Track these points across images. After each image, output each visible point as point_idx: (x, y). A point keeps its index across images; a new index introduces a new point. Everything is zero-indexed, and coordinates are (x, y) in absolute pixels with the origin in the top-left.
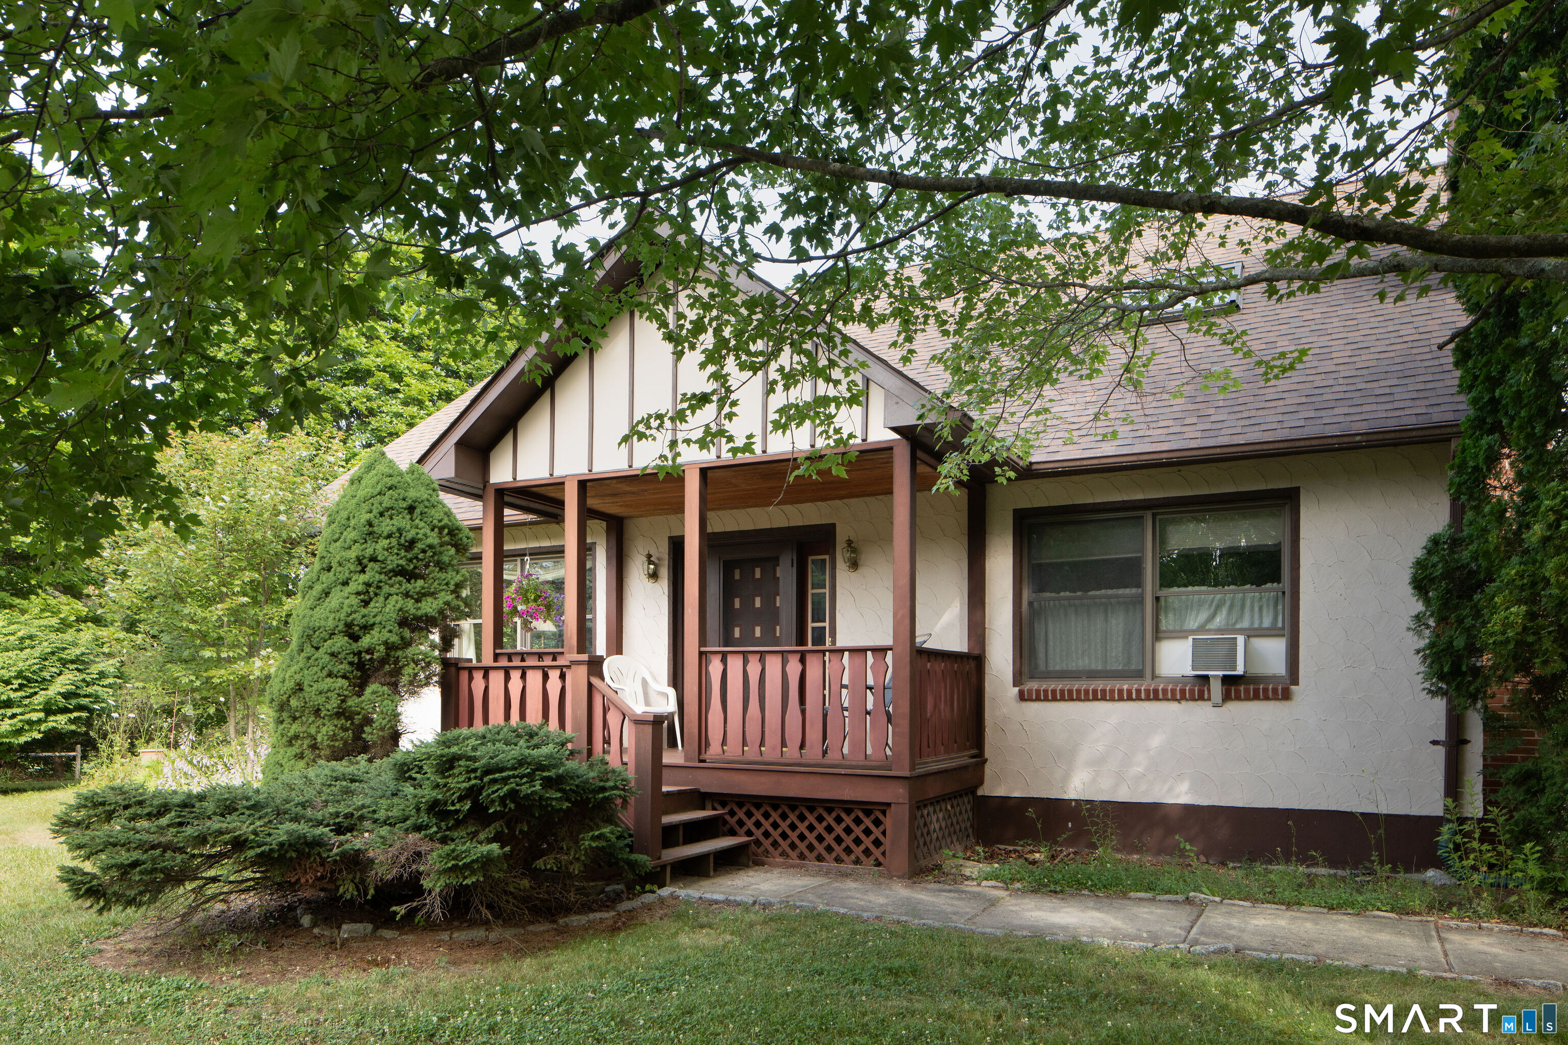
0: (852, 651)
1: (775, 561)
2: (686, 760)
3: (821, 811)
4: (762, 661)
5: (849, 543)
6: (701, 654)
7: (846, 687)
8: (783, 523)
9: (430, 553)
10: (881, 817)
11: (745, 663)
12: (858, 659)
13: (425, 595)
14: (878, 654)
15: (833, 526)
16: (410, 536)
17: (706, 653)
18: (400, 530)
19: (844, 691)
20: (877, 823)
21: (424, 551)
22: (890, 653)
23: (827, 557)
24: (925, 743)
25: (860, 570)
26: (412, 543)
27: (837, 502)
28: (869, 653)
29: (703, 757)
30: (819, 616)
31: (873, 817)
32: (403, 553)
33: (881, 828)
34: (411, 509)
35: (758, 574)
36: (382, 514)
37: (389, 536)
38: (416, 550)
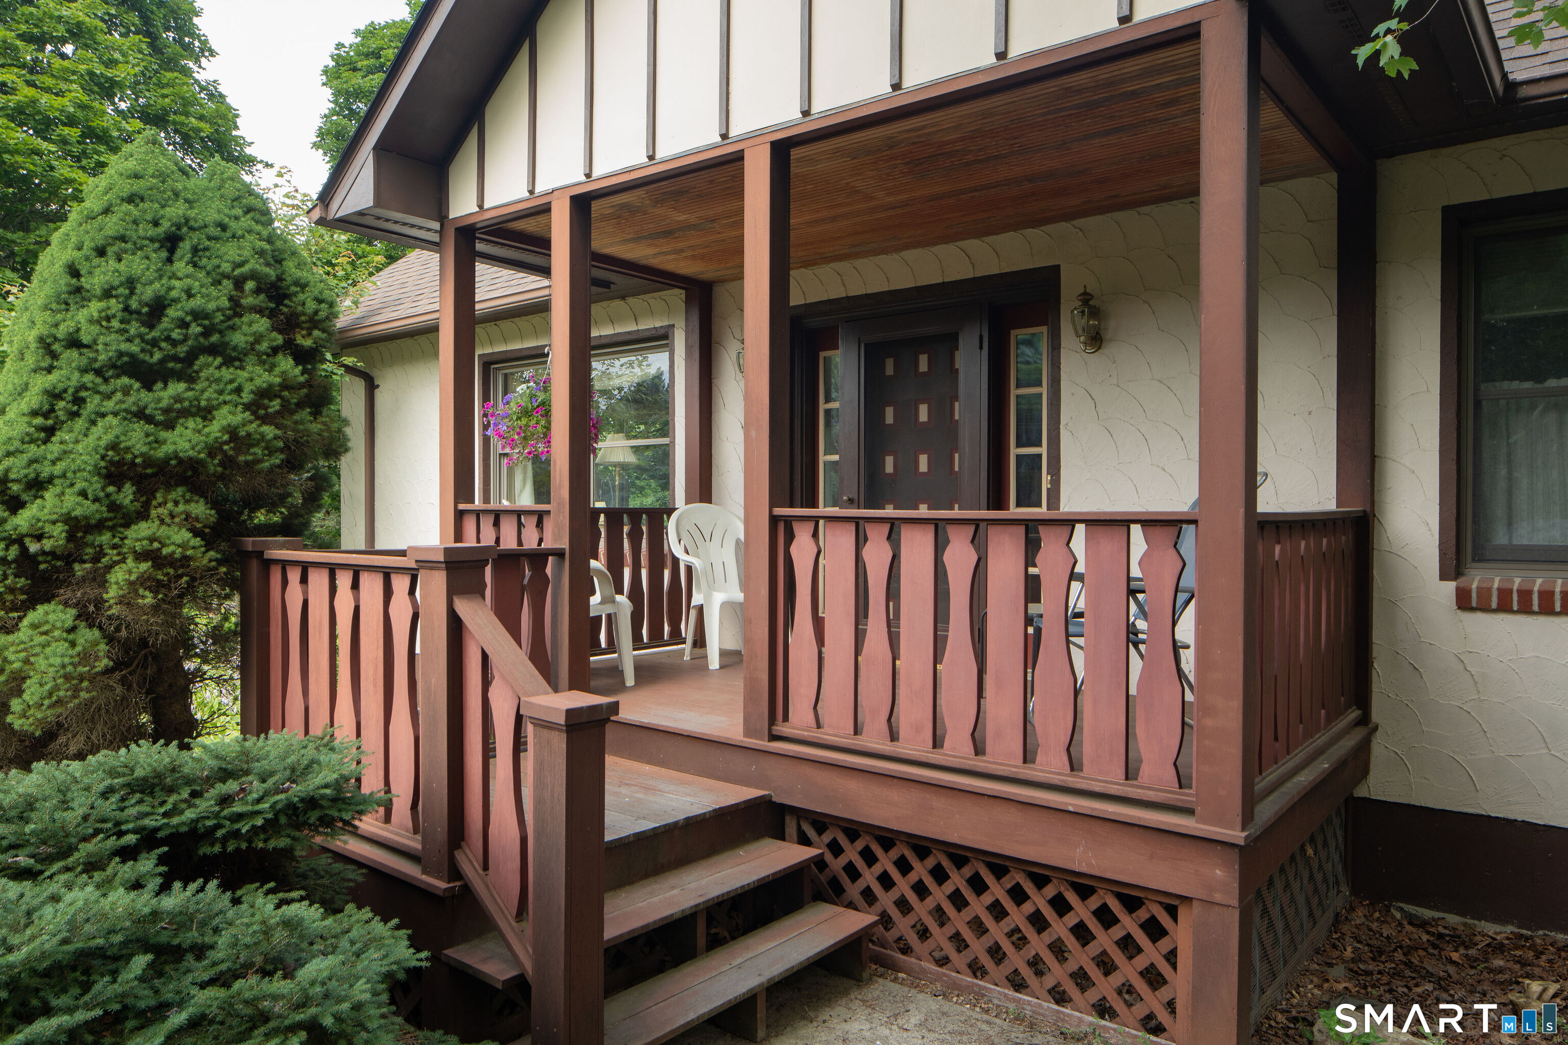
0: (1095, 523)
1: (951, 341)
2: (748, 733)
3: (1019, 878)
4: (893, 538)
5: (1086, 298)
6: (774, 520)
7: (1080, 578)
8: (965, 273)
9: (195, 329)
10: (1164, 919)
11: (860, 541)
12: (1109, 542)
13: (185, 413)
14: (1161, 533)
15: (1055, 270)
16: (148, 293)
17: (788, 522)
18: (131, 283)
19: (1076, 586)
20: (1155, 930)
21: (184, 325)
22: (1189, 532)
23: (1044, 329)
24: (1268, 734)
25: (1106, 350)
26: (158, 307)
27: (1063, 227)
28: (1136, 529)
29: (782, 729)
30: (1029, 437)
31: (1143, 915)
32: (134, 328)
33: (1165, 945)
34: (171, 242)
35: (923, 366)
36: (101, 252)
37: (107, 294)
38: (165, 323)
